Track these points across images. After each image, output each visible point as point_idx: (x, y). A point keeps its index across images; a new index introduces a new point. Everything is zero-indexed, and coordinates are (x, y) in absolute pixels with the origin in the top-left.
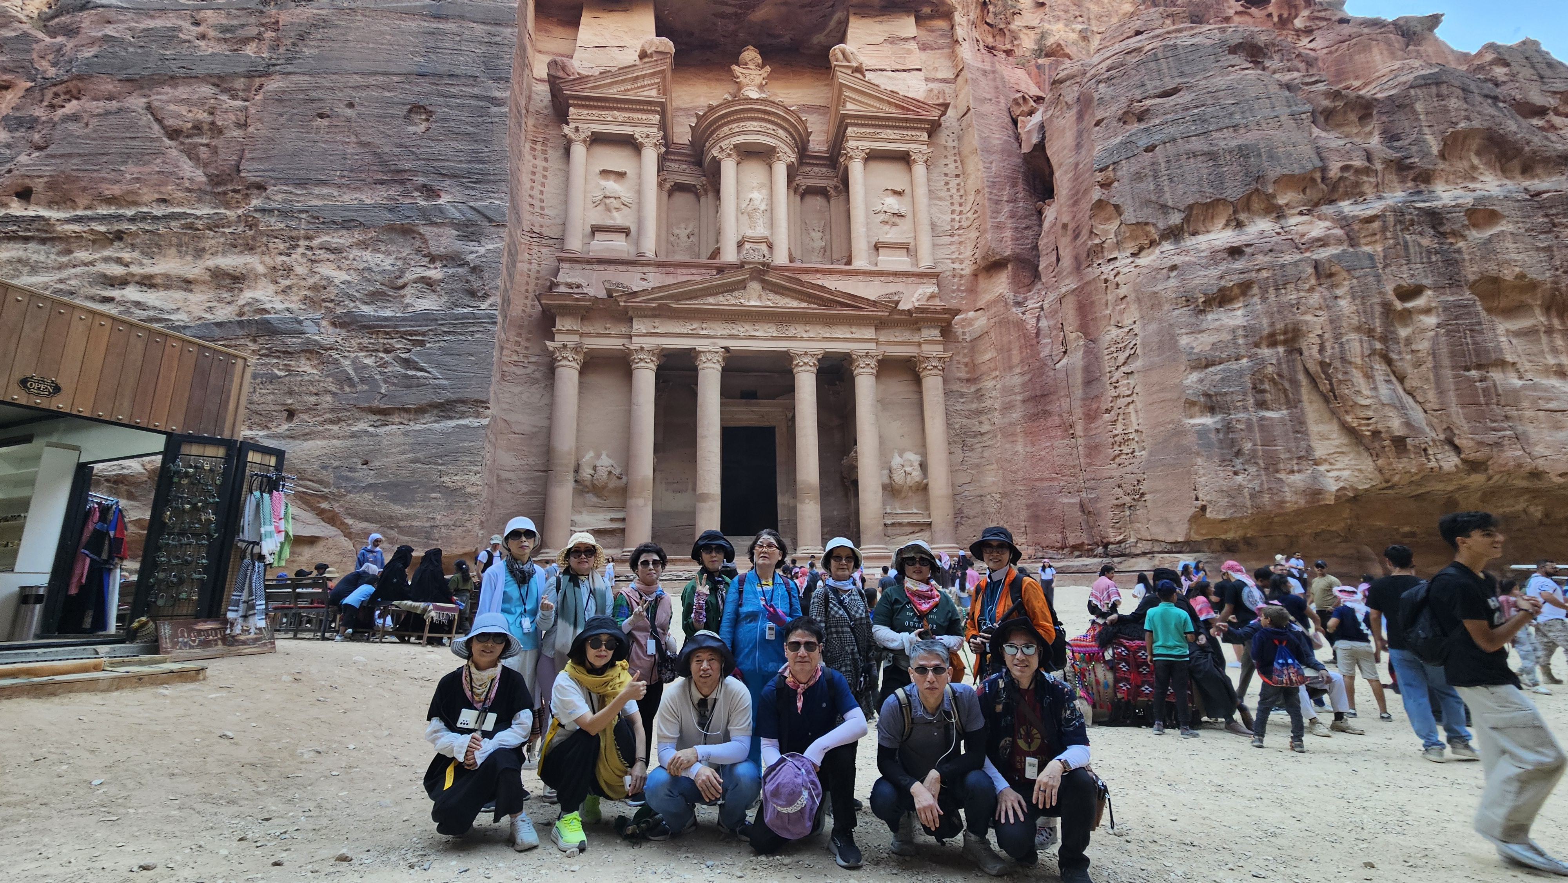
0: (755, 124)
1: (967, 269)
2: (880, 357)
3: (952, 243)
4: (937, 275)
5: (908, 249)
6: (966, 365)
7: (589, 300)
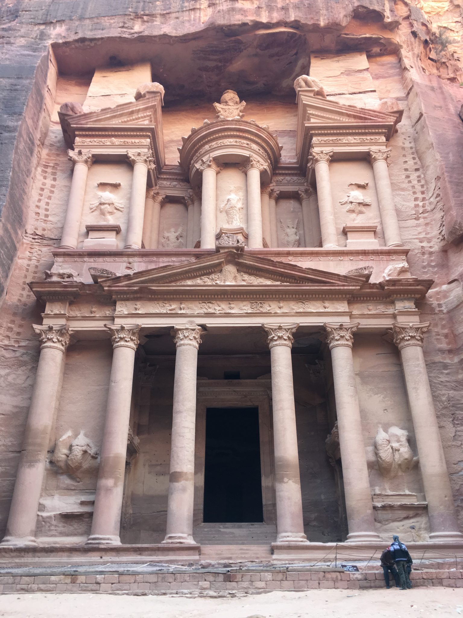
0: (232, 140)
1: (436, 246)
2: (354, 329)
3: (418, 226)
4: (406, 252)
5: (375, 232)
6: (446, 336)
7: (76, 286)
